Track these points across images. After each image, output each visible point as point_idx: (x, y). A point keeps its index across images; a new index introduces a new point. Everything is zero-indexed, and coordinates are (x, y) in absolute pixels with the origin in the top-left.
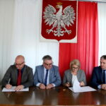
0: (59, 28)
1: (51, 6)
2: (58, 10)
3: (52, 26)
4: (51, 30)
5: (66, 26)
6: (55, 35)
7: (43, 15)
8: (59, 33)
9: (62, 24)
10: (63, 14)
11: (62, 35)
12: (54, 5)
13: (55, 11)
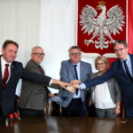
0: (102, 37)
1: (90, 7)
2: (99, 12)
3: (92, 35)
4: (91, 41)
5: (112, 35)
6: (97, 47)
7: (79, 20)
8: (102, 45)
10: (108, 18)
11: (106, 47)
12: (95, 5)
13: (96, 13)
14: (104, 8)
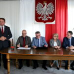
0: (45, 16)
1: (40, 3)
2: (44, 5)
7: (36, 9)
8: (45, 19)
9: (47, 14)
10: (47, 8)
14: (46, 4)
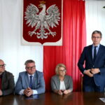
1: (33, 5)
2: (41, 9)
3: (34, 27)
4: (34, 32)
5: (51, 28)
6: (39, 37)
7: (24, 15)
8: (43, 36)
9: (46, 26)
10: (47, 14)
11: (46, 37)
12: (37, 4)
13: (38, 10)
14: (44, 7)
